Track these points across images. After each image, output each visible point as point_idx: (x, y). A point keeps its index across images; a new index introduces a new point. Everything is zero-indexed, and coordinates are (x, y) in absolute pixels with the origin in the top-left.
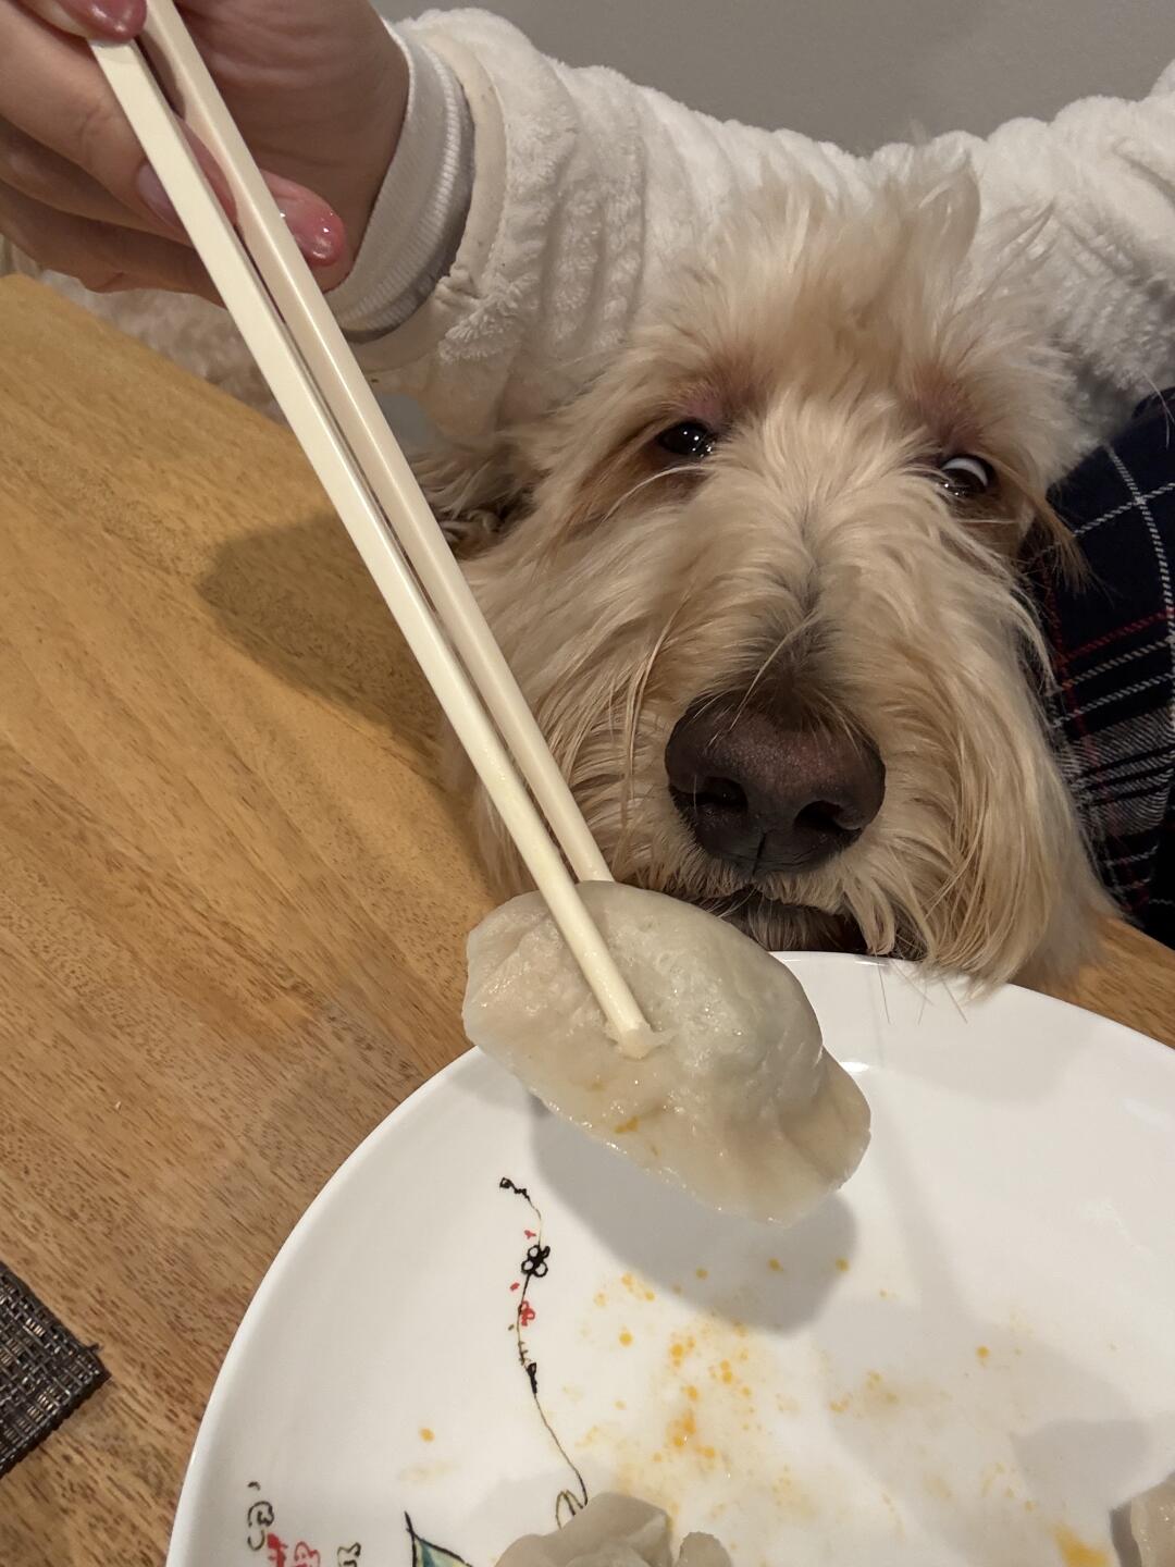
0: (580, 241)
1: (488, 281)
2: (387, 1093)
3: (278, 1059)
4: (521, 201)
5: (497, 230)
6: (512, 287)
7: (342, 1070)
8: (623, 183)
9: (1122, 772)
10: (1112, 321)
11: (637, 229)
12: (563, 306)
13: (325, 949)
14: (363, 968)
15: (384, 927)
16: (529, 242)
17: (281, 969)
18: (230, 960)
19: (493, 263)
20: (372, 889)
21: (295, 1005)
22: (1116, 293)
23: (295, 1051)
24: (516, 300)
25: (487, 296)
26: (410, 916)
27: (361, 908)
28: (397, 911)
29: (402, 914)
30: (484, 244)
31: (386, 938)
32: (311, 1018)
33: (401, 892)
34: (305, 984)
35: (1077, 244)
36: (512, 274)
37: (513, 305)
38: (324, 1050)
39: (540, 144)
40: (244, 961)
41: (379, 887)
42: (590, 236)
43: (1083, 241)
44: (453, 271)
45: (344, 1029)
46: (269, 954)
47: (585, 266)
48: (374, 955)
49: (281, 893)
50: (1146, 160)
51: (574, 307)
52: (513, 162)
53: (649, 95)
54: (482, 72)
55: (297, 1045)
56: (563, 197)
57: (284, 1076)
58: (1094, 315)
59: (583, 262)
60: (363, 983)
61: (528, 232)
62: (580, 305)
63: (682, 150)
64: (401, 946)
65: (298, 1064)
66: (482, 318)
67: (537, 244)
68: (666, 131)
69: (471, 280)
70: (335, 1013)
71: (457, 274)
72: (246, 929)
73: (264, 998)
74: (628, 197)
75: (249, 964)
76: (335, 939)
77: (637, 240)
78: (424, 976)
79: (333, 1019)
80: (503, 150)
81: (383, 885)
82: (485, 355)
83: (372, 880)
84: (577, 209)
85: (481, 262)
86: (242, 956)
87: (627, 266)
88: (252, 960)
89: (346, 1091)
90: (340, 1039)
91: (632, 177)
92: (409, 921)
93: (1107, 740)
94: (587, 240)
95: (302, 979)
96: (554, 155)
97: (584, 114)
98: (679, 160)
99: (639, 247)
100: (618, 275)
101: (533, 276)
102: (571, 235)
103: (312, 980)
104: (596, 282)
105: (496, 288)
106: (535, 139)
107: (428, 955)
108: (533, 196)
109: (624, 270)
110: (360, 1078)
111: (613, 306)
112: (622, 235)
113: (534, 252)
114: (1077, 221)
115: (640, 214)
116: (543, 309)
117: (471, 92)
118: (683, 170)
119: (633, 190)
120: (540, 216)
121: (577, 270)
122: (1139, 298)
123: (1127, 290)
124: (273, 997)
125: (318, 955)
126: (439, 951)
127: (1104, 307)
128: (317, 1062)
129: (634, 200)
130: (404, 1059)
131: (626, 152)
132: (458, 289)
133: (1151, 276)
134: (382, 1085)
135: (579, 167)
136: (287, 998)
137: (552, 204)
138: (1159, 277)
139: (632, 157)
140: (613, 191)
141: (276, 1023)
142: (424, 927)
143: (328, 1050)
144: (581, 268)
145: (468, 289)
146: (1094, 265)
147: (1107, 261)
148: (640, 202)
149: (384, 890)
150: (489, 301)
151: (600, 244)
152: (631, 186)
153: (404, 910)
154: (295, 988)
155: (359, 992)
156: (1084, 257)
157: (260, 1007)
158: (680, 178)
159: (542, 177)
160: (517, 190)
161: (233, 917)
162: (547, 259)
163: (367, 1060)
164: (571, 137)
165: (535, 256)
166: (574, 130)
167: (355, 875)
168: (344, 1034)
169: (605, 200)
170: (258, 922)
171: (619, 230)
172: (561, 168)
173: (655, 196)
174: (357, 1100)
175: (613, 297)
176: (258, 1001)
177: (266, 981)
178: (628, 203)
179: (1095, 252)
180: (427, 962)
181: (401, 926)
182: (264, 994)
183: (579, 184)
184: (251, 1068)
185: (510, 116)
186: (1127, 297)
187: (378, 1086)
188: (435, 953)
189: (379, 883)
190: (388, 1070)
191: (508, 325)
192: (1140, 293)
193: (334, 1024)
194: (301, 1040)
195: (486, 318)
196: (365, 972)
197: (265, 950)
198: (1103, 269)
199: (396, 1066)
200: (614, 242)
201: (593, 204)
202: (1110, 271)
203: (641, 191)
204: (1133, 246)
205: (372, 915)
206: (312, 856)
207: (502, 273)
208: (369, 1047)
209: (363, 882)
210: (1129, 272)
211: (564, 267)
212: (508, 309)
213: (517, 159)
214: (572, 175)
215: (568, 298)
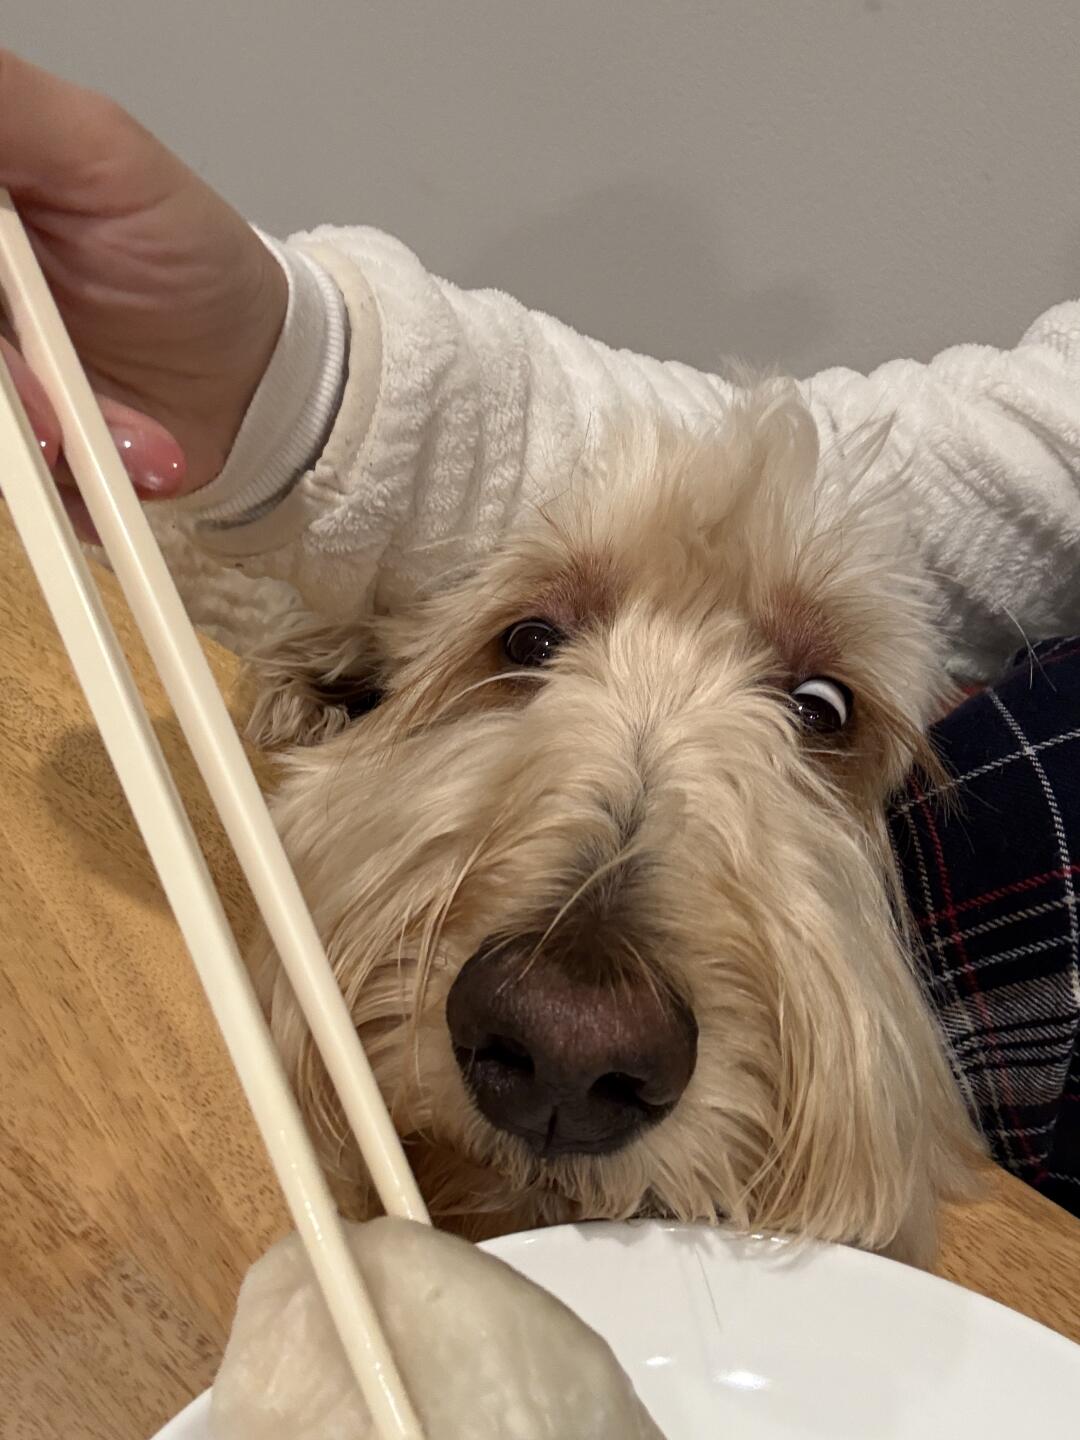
0: (457, 447)
1: (355, 479)
2: (176, 1376)
3: (52, 1329)
4: (393, 405)
5: (367, 431)
6: (379, 487)
7: (126, 1344)
8: (506, 396)
9: (1016, 1036)
10: (985, 550)
11: (518, 439)
12: (436, 506)
13: (129, 1187)
14: (170, 1212)
15: (201, 1160)
16: (402, 444)
17: (73, 1209)
18: (15, 1196)
19: (361, 462)
20: (194, 1112)
21: (81, 1257)
22: (990, 524)
23: (76, 1318)
24: (384, 499)
25: (353, 493)
26: (235, 1148)
27: (179, 1137)
28: (220, 1141)
29: (225, 1144)
30: (354, 442)
31: (202, 1175)
32: (100, 1276)
33: (228, 1118)
34: (98, 1229)
35: (951, 474)
36: (380, 474)
37: (381, 504)
38: (110, 1318)
39: (417, 352)
40: (30, 1197)
41: (203, 1110)
42: (465, 442)
43: (957, 473)
44: (319, 466)
45: (137, 1291)
46: (63, 1190)
47: (459, 471)
48: (185, 1197)
49: (89, 1114)
50: (1018, 403)
51: (447, 508)
52: (389, 369)
53: (540, 318)
54: (364, 283)
55: (77, 1310)
56: (440, 405)
57: (55, 1351)
58: (968, 542)
59: (459, 466)
60: (167, 1230)
61: (400, 435)
62: (453, 506)
63: (567, 369)
64: (219, 1184)
65: (75, 1334)
66: (346, 515)
67: (411, 447)
68: (552, 352)
69: (337, 477)
70: (129, 1269)
71: (323, 470)
72: (40, 1157)
73: (48, 1247)
74: (510, 409)
75: (36, 1203)
76: (142, 1175)
77: (518, 448)
78: (240, 1224)
79: (126, 1277)
80: (380, 359)
81: (209, 1108)
82: (349, 548)
83: (196, 1102)
84: (455, 417)
85: (349, 460)
86: (31, 1192)
87: (506, 474)
88: (38, 1195)
89: (127, 1373)
90: (130, 1303)
91: (515, 391)
92: (231, 1154)
93: (1000, 1001)
94: (463, 447)
95: (97, 1224)
96: (430, 365)
97: (470, 330)
98: (564, 377)
99: (520, 456)
100: (500, 477)
101: (406, 477)
102: (447, 441)
103: (108, 1227)
104: (472, 483)
105: (363, 486)
106: (411, 348)
107: (249, 1197)
108: (407, 400)
109: (502, 476)
110: (149, 1358)
111: (490, 510)
112: (503, 443)
113: (405, 455)
114: (952, 454)
115: (522, 425)
116: (415, 509)
117: (351, 299)
118: (568, 388)
119: (516, 403)
120: (414, 421)
121: (451, 473)
122: (1011, 530)
123: (1001, 521)
124: (58, 1245)
125: (119, 1192)
126: (261, 1193)
127: (978, 536)
128: (97, 1332)
129: (517, 412)
130: (204, 1333)
131: (510, 367)
132: (323, 484)
133: (1023, 510)
134: (172, 1366)
135: (459, 376)
136: (75, 1248)
137: (428, 410)
138: (1030, 511)
139: (516, 373)
140: (495, 402)
141: (57, 1280)
142: (248, 1163)
143: (114, 1317)
144: (457, 472)
145: (335, 485)
146: (968, 497)
147: (980, 493)
148: (522, 414)
149: (208, 1114)
150: (355, 497)
151: (477, 452)
152: (514, 398)
153: (228, 1140)
154: (85, 1235)
155: (162, 1243)
156: (958, 488)
157: (41, 1258)
158: (563, 395)
159: (419, 384)
160: (390, 393)
161: (27, 1143)
162: (422, 461)
163: (158, 1332)
164: (452, 348)
165: (405, 459)
166: (455, 343)
167: (178, 1097)
168: (135, 1297)
169: (487, 410)
170: (55, 1148)
171: (500, 438)
172: (439, 377)
173: (538, 409)
174: (140, 1386)
175: (490, 501)
176: (40, 1251)
177: (54, 1225)
178: (508, 416)
179: (969, 484)
180: (247, 1206)
181: (221, 1160)
182: (48, 1242)
183: (456, 392)
184: (17, 1339)
185: (387, 327)
186: (1001, 527)
187: (167, 1368)
188: (258, 1195)
189: (204, 1105)
190: (183, 1348)
191: (374, 522)
192: (1013, 525)
193: (127, 1284)
194: (83, 1302)
195: (350, 515)
196: (172, 1218)
197: (57, 1185)
198: (976, 500)
199: (192, 1341)
200: (492, 451)
201: (472, 413)
202: (984, 503)
203: (525, 403)
204: (1006, 481)
205: (191, 1147)
206: (131, 1070)
207: (370, 473)
208: (164, 1316)
209: (184, 1104)
210: (1001, 505)
211: (439, 470)
212: (375, 507)
213: (392, 366)
214: (449, 384)
215: (442, 499)
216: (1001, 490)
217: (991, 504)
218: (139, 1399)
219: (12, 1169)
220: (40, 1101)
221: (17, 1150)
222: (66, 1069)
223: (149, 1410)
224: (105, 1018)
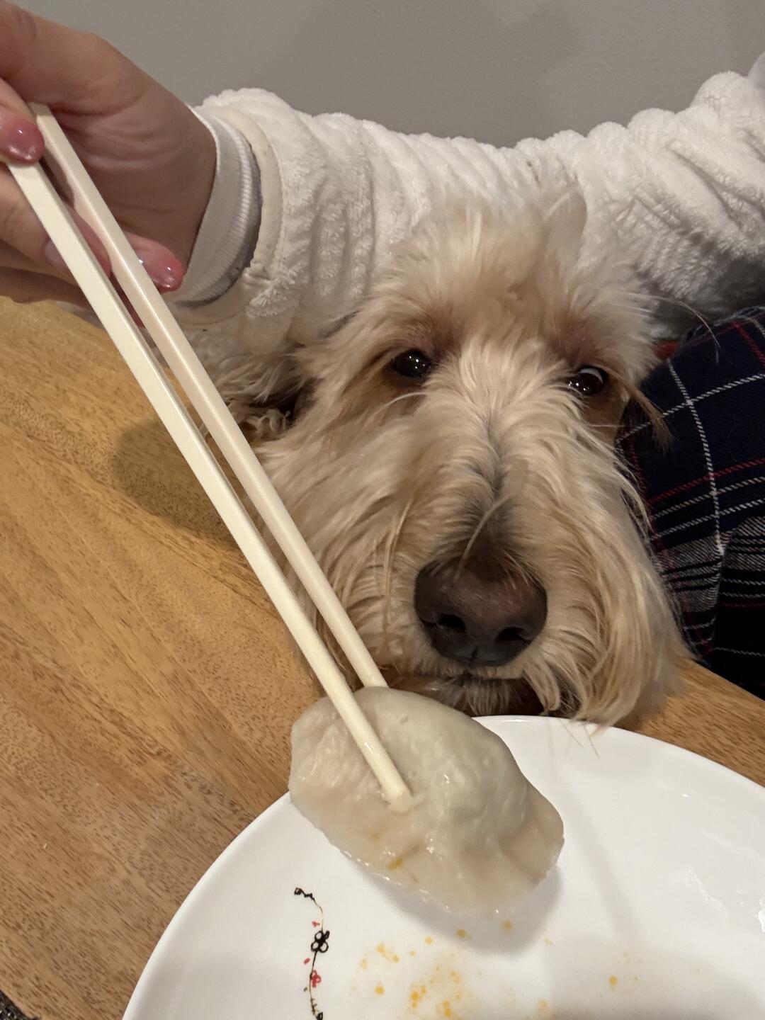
0: (333, 235)
1: (276, 267)
2: (221, 824)
3: (150, 806)
4: (295, 217)
5: (279, 236)
6: (291, 271)
7: (191, 809)
8: (358, 194)
9: (688, 573)
11: (369, 220)
12: (325, 276)
13: (178, 724)
14: (203, 735)
15: (217, 705)
16: (300, 242)
17: (150, 741)
18: (116, 737)
19: (277, 257)
20: (208, 678)
21: (159, 766)
22: (671, 240)
23: (162, 799)
24: (294, 278)
25: (275, 278)
26: (235, 696)
27: (202, 693)
28: (226, 693)
29: (228, 694)
30: (272, 246)
31: (218, 713)
32: (171, 775)
33: (228, 679)
34: (166, 750)
36: (290, 263)
37: (292, 282)
38: (180, 797)
39: (303, 179)
40: (125, 736)
41: (213, 676)
42: (338, 232)
44: (252, 263)
45: (192, 780)
46: (142, 730)
47: (337, 251)
48: (211, 727)
49: (149, 686)
50: (687, 154)
51: (332, 276)
52: (287, 193)
53: (370, 127)
54: (263, 135)
55: (161, 794)
56: (320, 211)
57: (154, 818)
59: (335, 248)
60: (203, 745)
61: (298, 236)
62: (335, 274)
63: (394, 163)
64: (229, 718)
65: (163, 808)
66: (272, 293)
67: (306, 242)
68: (384, 153)
69: (264, 270)
70: (186, 769)
71: (255, 266)
72: (126, 714)
73: (139, 763)
74: (362, 202)
75: (128, 739)
76: (185, 717)
77: (370, 227)
78: (244, 739)
79: (185, 774)
80: (280, 188)
81: (217, 675)
82: (276, 313)
83: (209, 672)
84: (330, 217)
85: (270, 258)
86: (124, 733)
87: (364, 245)
88: (129, 735)
89: (194, 825)
90: (189, 787)
91: (363, 189)
92: (233, 699)
93: (678, 554)
94: (337, 235)
95: (163, 746)
96: (312, 185)
97: (330, 153)
98: (394, 171)
99: (372, 231)
100: (360, 250)
101: (304, 263)
102: (327, 232)
103: (171, 748)
104: (345, 258)
105: (280, 273)
106: (299, 176)
107: (246, 722)
108: (300, 213)
109: (362, 248)
110: (204, 816)
111: (357, 271)
112: (360, 226)
113: (303, 248)
114: (644, 195)
115: (371, 211)
116: (312, 281)
117: (257, 149)
118: (397, 177)
119: (365, 197)
120: (306, 225)
121: (332, 253)
122: (686, 243)
123: (678, 238)
124: (145, 761)
125: (173, 727)
126: (253, 719)
127: (664, 248)
128: (175, 805)
129: (366, 203)
130: (231, 799)
131: (359, 173)
132: (256, 275)
133: (693, 229)
134: (219, 819)
135: (330, 190)
136: (155, 762)
137: (313, 216)
138: (698, 230)
139: (363, 176)
140: (352, 199)
141: (148, 780)
142: (243, 703)
143: (182, 796)
144: (335, 252)
145: (263, 275)
146: (656, 223)
147: (664, 220)
148: (370, 203)
149: (216, 678)
150: (277, 281)
151: (346, 236)
152: (364, 194)
153: (230, 691)
154: (159, 753)
155: (201, 753)
156: (649, 217)
157: (136, 769)
158: (395, 183)
159: (306, 200)
160: (290, 210)
161: (117, 706)
162: (312, 252)
163: (207, 802)
164: (323, 171)
165: (303, 250)
166: (325, 167)
167: (197, 670)
168: (191, 784)
169: (347, 205)
170: (134, 708)
171: (358, 223)
172: (317, 194)
173: (381, 197)
174: (202, 831)
175: (356, 265)
176: (135, 765)
177: (141, 750)
178: (361, 207)
179: (656, 214)
180: (246, 727)
181: (228, 702)
182: (139, 760)
183: (331, 201)
184: (132, 813)
185: (283, 163)
186: (678, 242)
187: (215, 819)
188: (252, 721)
189: (213, 673)
190: (222, 807)
191: (289, 295)
192: (686, 239)
193: (186, 777)
194: (164, 790)
195: (275, 292)
196: (205, 739)
197: (139, 728)
198: (661, 225)
199: (226, 803)
200: (355, 231)
201: (340, 212)
202: (667, 226)
203: (371, 196)
204: (680, 211)
205: (209, 698)
206: (168, 657)
207: (284, 263)
208: (209, 792)
209: (202, 674)
210: (678, 227)
211: (324, 252)
212: (288, 285)
213: (289, 190)
214: (325, 196)
215: (328, 271)
216: (677, 217)
217: (672, 227)
218: (202, 837)
219: (112, 722)
220: (120, 681)
221: (112, 711)
222: (131, 662)
223: (209, 842)
224: (148, 629)
